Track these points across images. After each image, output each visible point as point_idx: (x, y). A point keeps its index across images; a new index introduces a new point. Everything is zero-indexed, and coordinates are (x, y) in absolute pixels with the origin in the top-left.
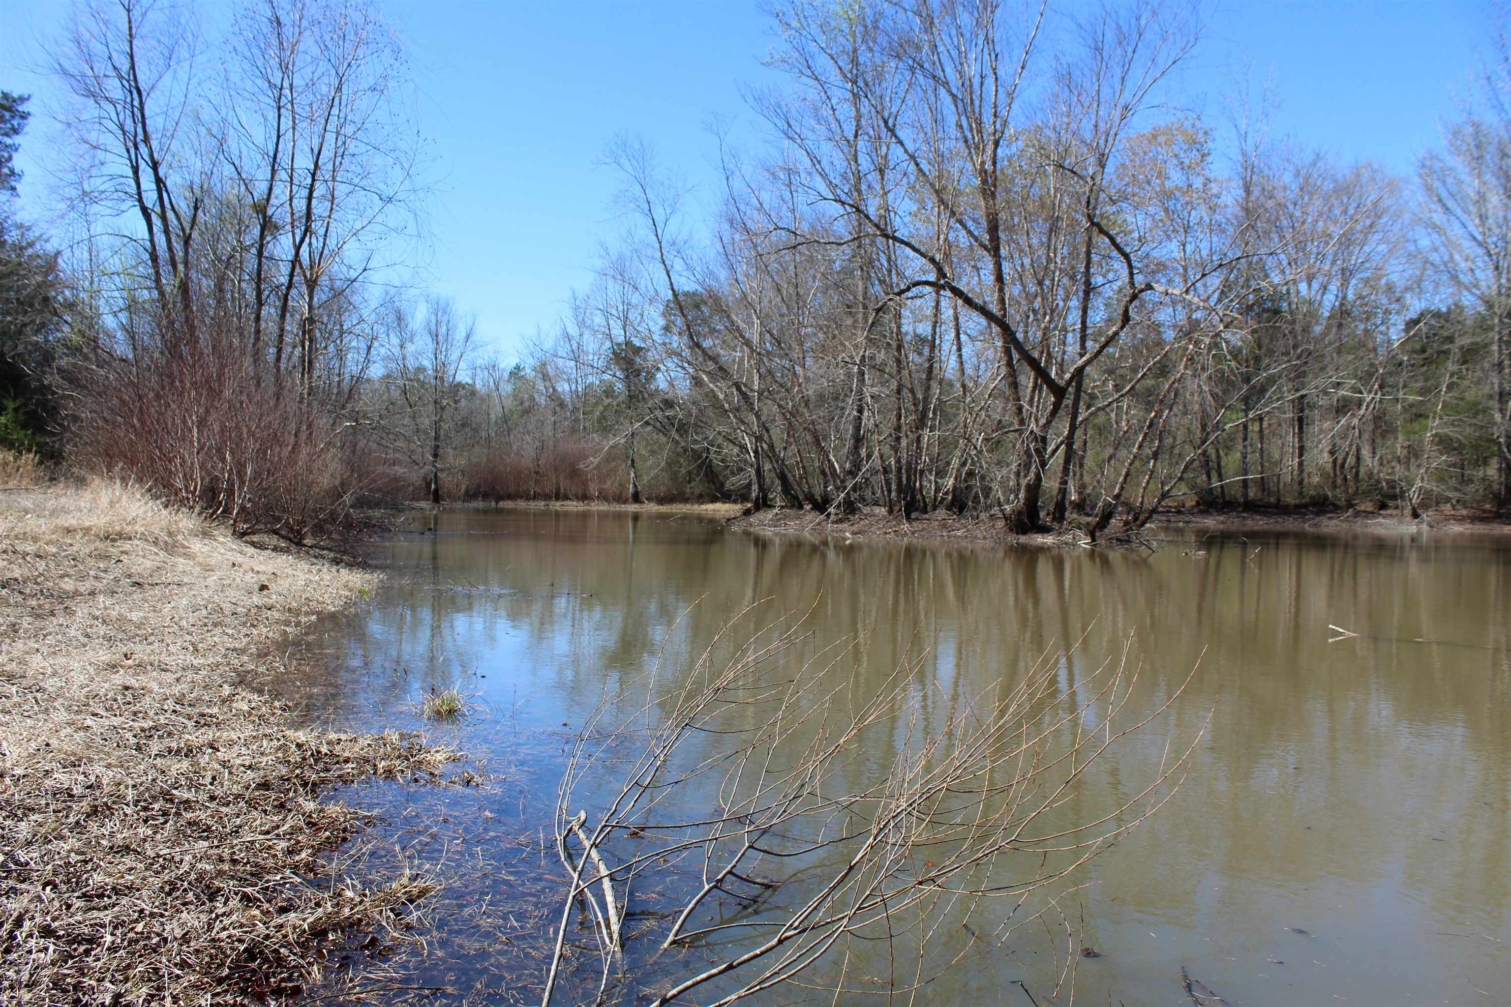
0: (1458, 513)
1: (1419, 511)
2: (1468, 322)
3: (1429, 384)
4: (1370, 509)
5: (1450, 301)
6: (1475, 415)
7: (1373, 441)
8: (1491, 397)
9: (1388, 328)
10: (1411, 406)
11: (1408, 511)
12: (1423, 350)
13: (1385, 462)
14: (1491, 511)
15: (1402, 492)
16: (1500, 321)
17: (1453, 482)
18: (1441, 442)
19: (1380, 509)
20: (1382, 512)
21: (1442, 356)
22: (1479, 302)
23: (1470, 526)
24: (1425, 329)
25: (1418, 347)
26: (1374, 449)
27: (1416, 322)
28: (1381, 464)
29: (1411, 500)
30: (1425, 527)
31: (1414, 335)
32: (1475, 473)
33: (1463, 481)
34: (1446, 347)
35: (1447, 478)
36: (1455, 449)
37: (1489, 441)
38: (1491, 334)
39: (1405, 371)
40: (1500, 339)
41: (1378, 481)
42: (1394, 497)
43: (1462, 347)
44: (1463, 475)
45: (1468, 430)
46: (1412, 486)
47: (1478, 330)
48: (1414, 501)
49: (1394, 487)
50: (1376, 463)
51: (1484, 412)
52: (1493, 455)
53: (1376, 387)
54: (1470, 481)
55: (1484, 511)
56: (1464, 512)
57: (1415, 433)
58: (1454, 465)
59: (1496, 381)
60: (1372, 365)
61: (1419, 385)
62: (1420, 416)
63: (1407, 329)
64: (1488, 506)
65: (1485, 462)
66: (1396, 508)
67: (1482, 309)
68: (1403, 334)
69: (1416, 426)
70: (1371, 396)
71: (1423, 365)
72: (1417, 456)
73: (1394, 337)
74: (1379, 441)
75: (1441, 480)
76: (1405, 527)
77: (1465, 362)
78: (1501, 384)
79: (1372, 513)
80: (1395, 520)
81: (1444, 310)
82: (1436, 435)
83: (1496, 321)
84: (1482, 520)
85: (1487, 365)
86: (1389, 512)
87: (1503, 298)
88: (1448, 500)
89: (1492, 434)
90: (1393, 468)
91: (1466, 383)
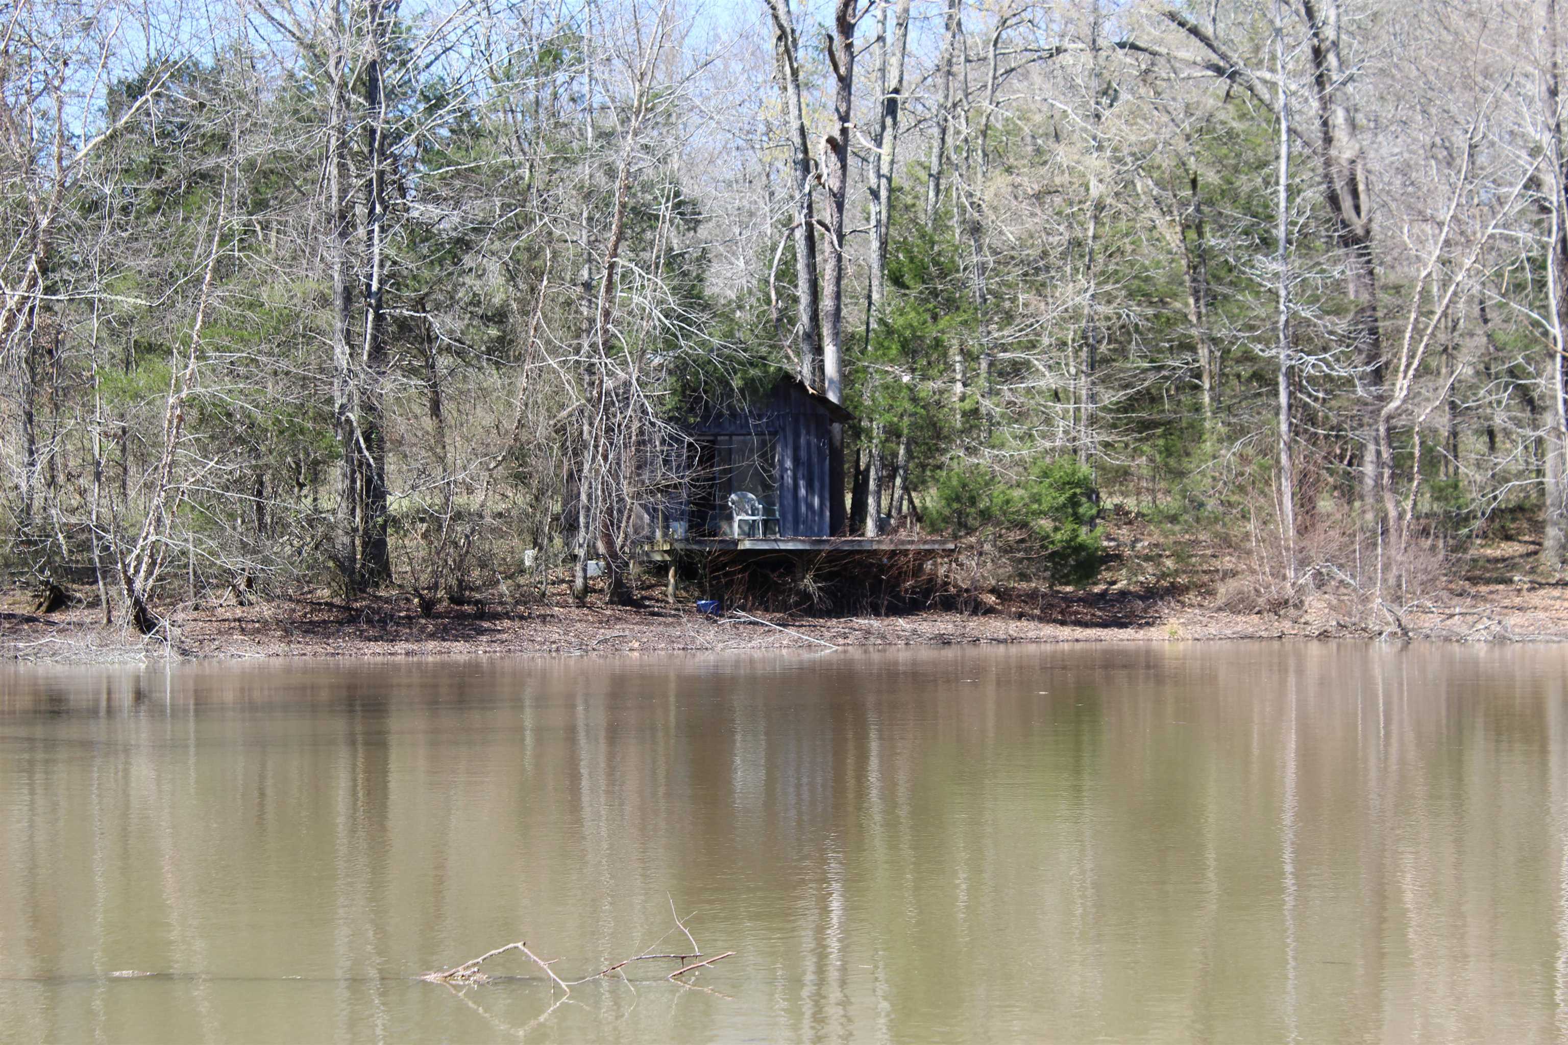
0: (253, 613)
1: (152, 611)
2: (268, 98)
3: (170, 261)
4: (25, 610)
5: (221, 39)
6: (287, 346)
7: (30, 417)
8: (324, 301)
9: (61, 103)
10: (127, 321)
11: (124, 612)
12: (155, 169)
13: (61, 479)
14: (330, 605)
15: (109, 557)
16: (341, 97)
17: (236, 531)
18: (204, 419)
19: (50, 610)
20: (56, 617)
21: (203, 190)
22: (291, 46)
23: (279, 647)
24: (157, 111)
25: (141, 157)
26: (32, 441)
27: (134, 90)
28: (52, 483)
29: (130, 582)
30: (168, 655)
31: (130, 128)
32: (291, 502)
33: (262, 526)
34: (209, 163)
35: (222, 519)
36: (240, 440)
37: (320, 417)
38: (319, 134)
39: (107, 224)
40: (343, 145)
41: (46, 532)
42: (87, 575)
43: (251, 165)
44: (260, 508)
45: (272, 390)
46: (134, 541)
47: (288, 120)
48: (138, 585)
49: (85, 546)
50: (38, 481)
51: (309, 341)
52: (333, 456)
53: (32, 266)
54: (281, 527)
55: (316, 606)
56: (267, 610)
57: (137, 396)
58: (238, 484)
59: (335, 257)
60: (24, 206)
61: (145, 263)
62: (150, 348)
63: (114, 108)
64: (324, 593)
65: (316, 478)
66: (94, 604)
67: (299, 66)
68: (102, 124)
69: (140, 378)
70: (21, 292)
71: (153, 211)
72: (143, 459)
73: (77, 128)
74: (44, 417)
75: (208, 524)
76: (115, 656)
77: (261, 205)
78: (347, 267)
79: (30, 620)
80: (91, 637)
81: (208, 61)
82: (190, 402)
83: (333, 99)
84: (311, 629)
85: (312, 216)
86: (72, 616)
87: (345, 39)
88: (226, 578)
89: (330, 401)
90: (82, 493)
91: (260, 262)
